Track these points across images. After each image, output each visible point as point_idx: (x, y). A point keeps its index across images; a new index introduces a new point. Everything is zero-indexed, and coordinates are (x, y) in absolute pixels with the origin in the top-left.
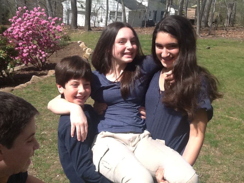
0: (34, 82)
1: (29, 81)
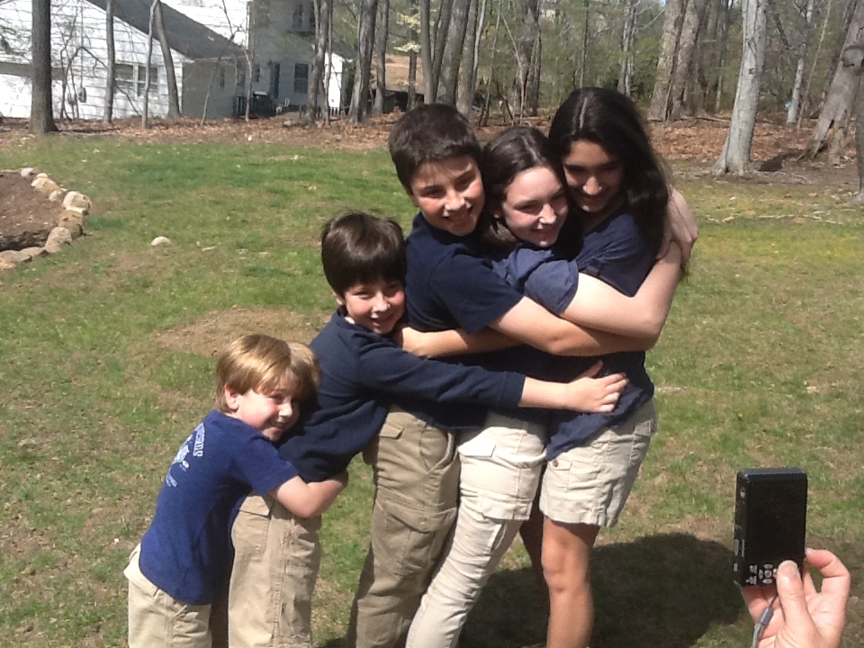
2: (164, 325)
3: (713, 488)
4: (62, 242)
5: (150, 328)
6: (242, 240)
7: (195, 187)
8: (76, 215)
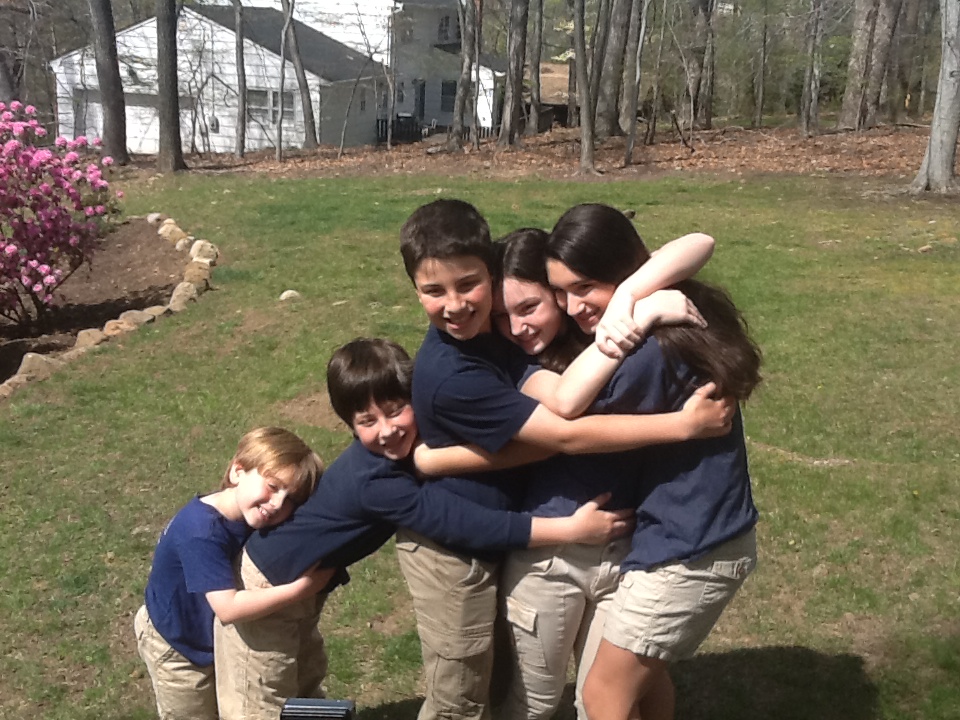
1: (15, 373)
2: (288, 395)
3: (879, 580)
4: (186, 299)
5: (272, 397)
6: (375, 292)
7: (328, 231)
8: (202, 266)
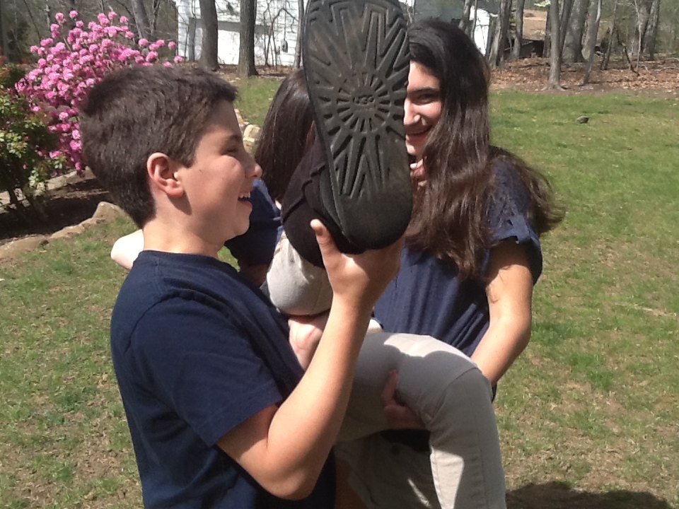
0: (103, 221)
1: (91, 217)
